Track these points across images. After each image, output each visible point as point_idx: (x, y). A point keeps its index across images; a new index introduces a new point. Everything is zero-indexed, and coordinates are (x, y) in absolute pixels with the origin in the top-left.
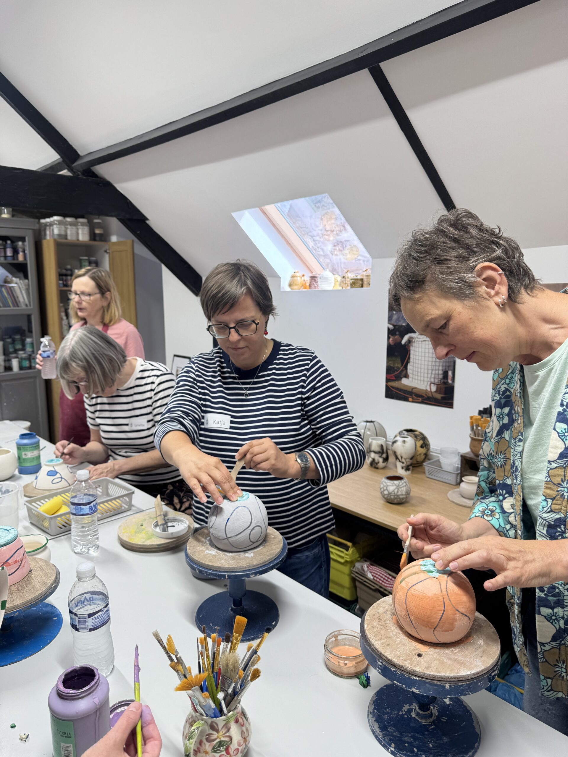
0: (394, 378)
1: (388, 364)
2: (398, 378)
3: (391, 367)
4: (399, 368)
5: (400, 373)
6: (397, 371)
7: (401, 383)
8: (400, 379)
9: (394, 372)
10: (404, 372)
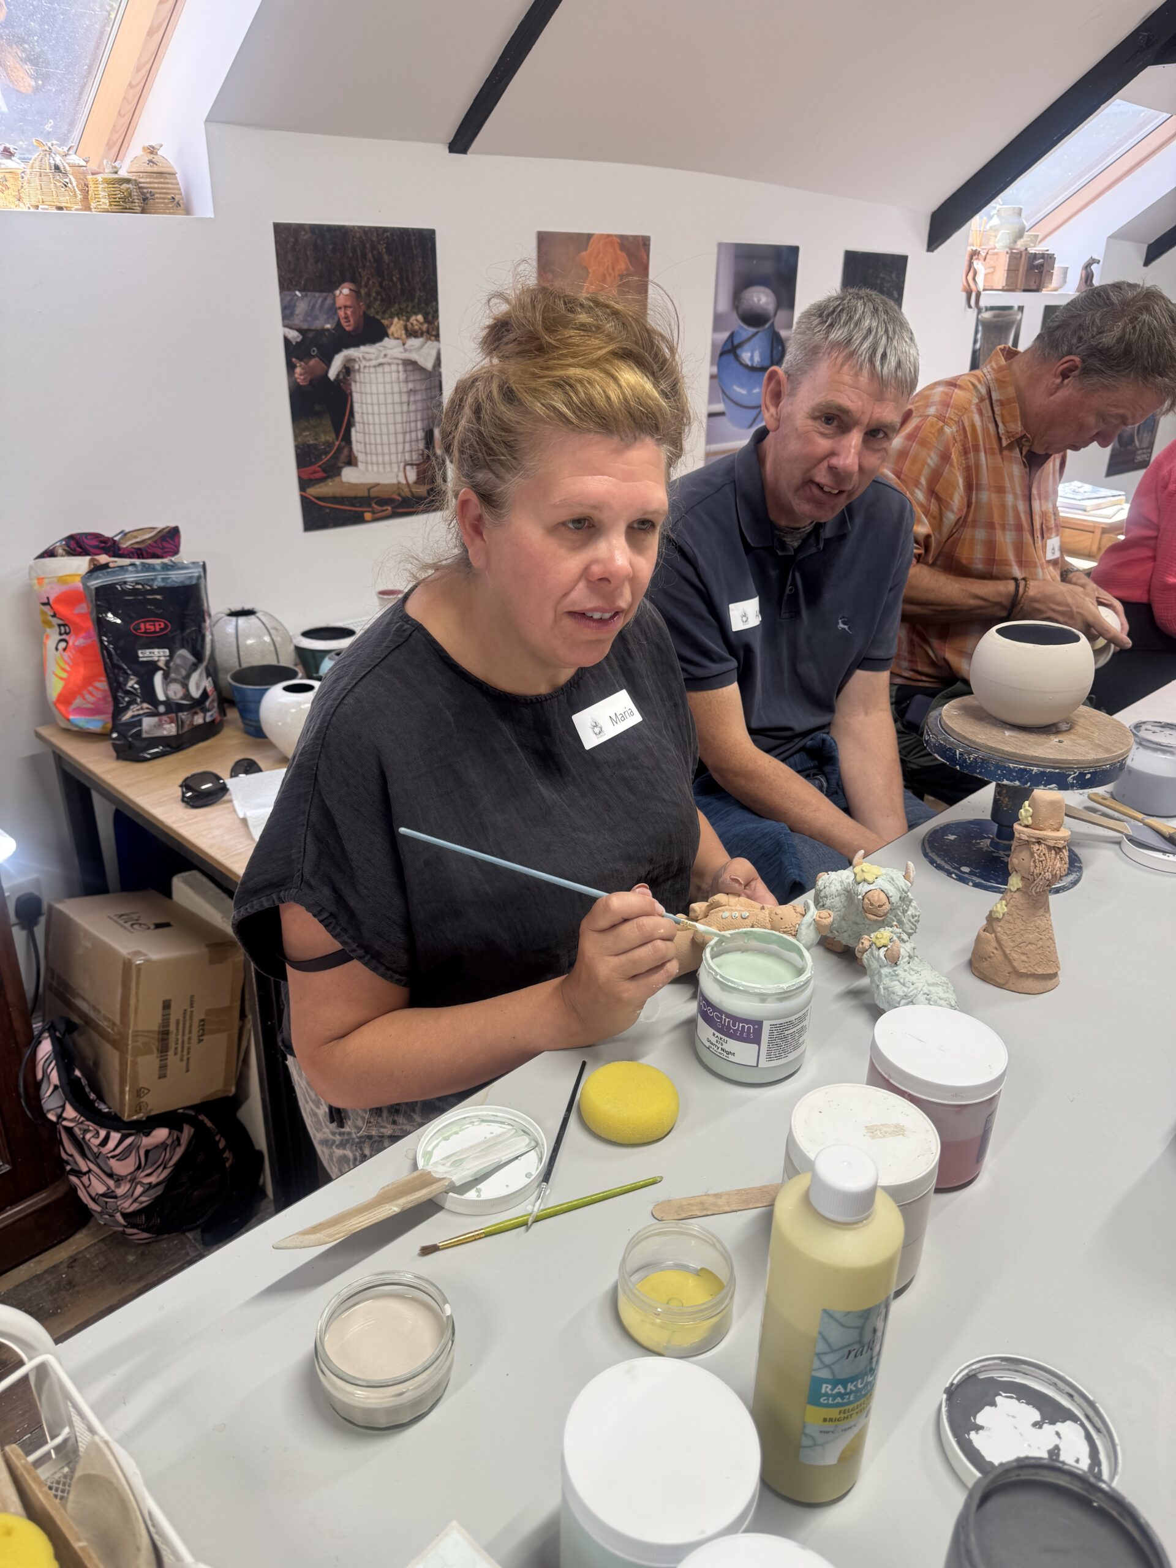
0: (322, 474)
1: (300, 440)
2: (332, 471)
3: (309, 446)
4: (329, 445)
5: (336, 457)
6: (326, 453)
7: (341, 482)
8: (338, 473)
9: (318, 457)
10: (346, 452)
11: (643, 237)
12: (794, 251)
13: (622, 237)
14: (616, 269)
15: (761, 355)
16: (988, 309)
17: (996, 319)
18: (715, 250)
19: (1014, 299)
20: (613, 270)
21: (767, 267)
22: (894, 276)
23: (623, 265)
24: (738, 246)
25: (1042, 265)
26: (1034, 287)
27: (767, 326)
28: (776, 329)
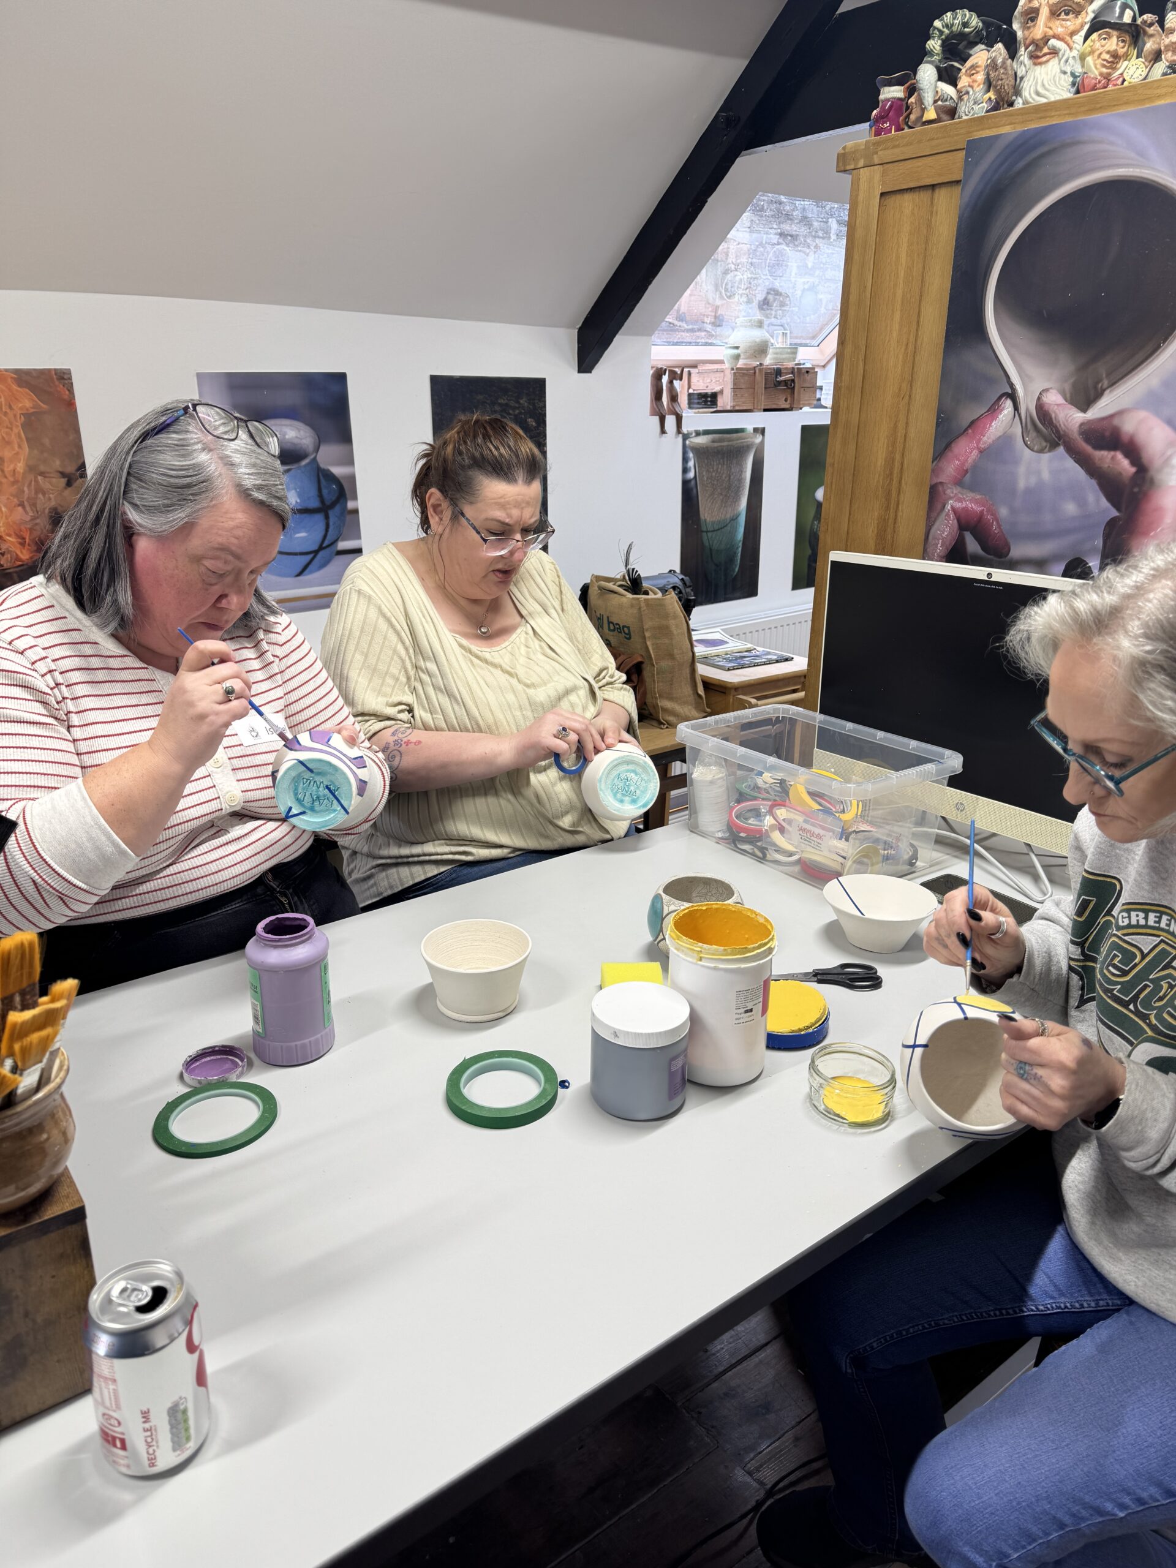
11: (55, 370)
12: (341, 378)
13: (17, 372)
14: (14, 407)
15: (300, 495)
16: (698, 434)
17: (716, 445)
18: (195, 379)
19: (748, 422)
20: (10, 407)
21: (291, 398)
22: (523, 401)
23: (26, 401)
24: (230, 375)
25: (793, 381)
26: (787, 406)
27: (304, 463)
28: (322, 466)
